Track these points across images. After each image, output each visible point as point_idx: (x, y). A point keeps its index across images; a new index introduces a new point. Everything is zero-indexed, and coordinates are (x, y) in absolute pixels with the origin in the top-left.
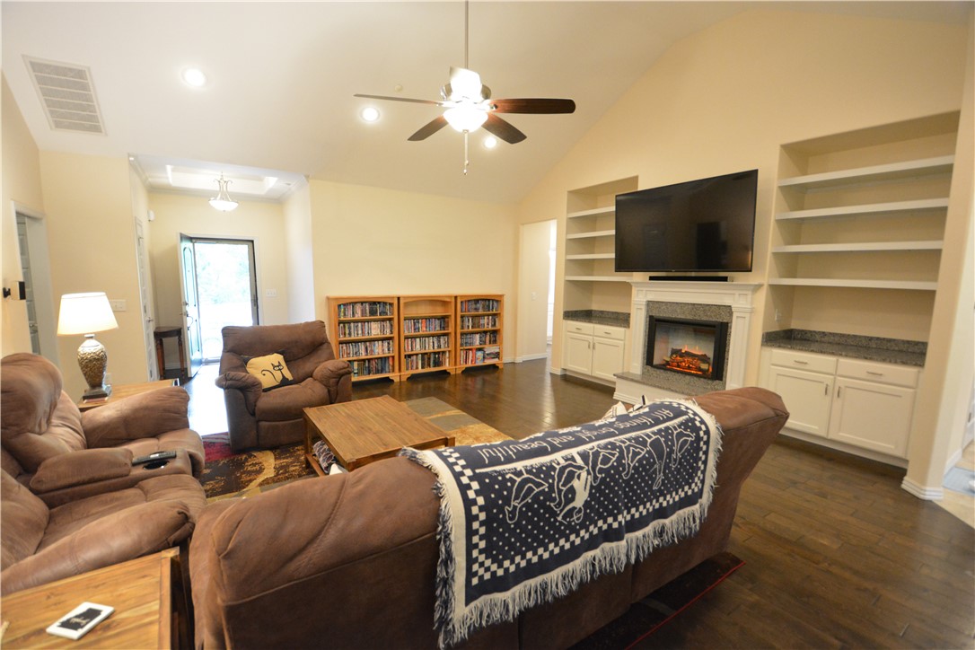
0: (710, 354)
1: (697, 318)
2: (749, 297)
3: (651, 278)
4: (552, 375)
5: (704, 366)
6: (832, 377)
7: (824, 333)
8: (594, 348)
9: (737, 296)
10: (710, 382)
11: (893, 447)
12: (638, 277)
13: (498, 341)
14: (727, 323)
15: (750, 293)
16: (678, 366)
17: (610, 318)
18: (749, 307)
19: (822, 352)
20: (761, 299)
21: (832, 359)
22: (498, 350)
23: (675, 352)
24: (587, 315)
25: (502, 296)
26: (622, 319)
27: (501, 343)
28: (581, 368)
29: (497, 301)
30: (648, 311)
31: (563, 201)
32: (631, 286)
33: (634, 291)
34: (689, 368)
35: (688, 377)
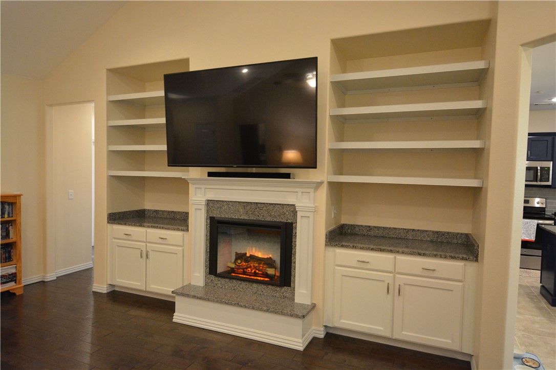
0: (277, 258)
1: (261, 218)
2: (312, 195)
3: (210, 174)
4: (96, 294)
5: (271, 271)
6: (391, 275)
7: (369, 227)
8: (147, 257)
9: (300, 194)
10: (278, 289)
11: (450, 341)
12: (195, 173)
13: (14, 257)
14: (292, 224)
15: (312, 191)
16: (244, 273)
17: (166, 218)
18: (312, 205)
19: (381, 250)
20: (322, 196)
21: (389, 257)
22: (14, 271)
23: (240, 257)
24: (139, 217)
25: (17, 197)
26: (179, 220)
27: (19, 259)
28: (133, 283)
29: (12, 204)
30: (208, 212)
31: (101, 82)
32: (188, 184)
33: (192, 188)
34: (255, 274)
35: (255, 285)
